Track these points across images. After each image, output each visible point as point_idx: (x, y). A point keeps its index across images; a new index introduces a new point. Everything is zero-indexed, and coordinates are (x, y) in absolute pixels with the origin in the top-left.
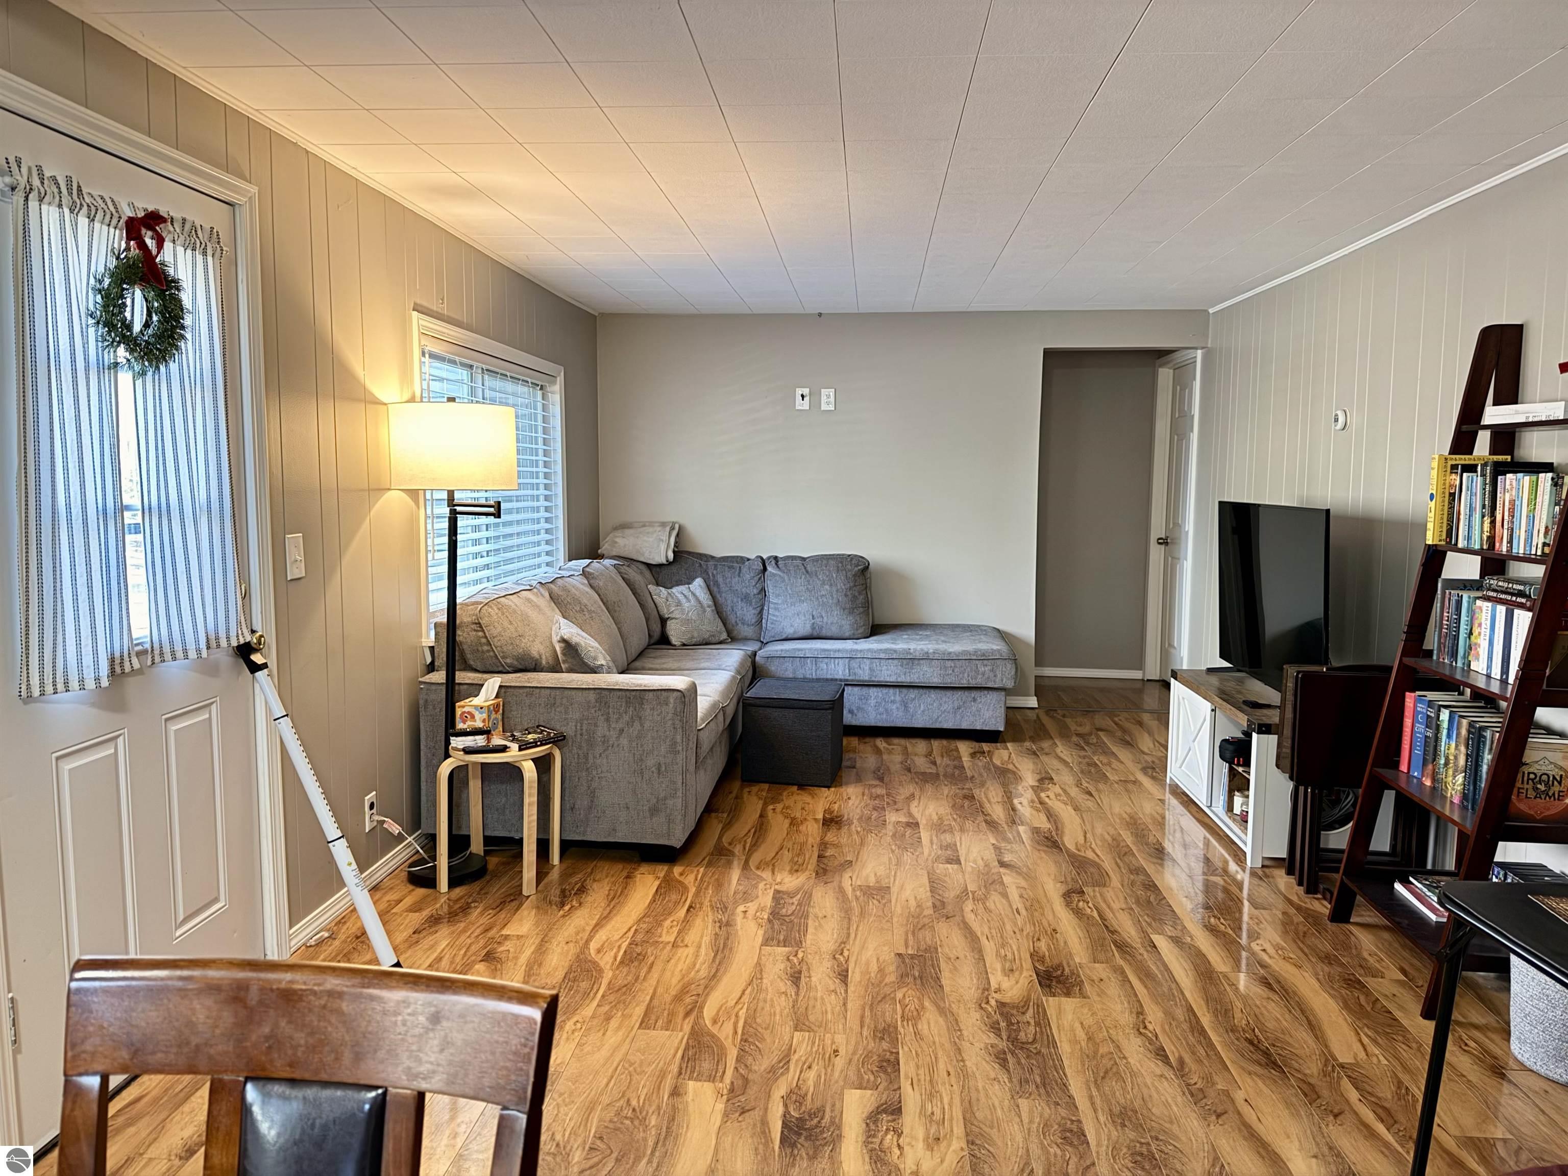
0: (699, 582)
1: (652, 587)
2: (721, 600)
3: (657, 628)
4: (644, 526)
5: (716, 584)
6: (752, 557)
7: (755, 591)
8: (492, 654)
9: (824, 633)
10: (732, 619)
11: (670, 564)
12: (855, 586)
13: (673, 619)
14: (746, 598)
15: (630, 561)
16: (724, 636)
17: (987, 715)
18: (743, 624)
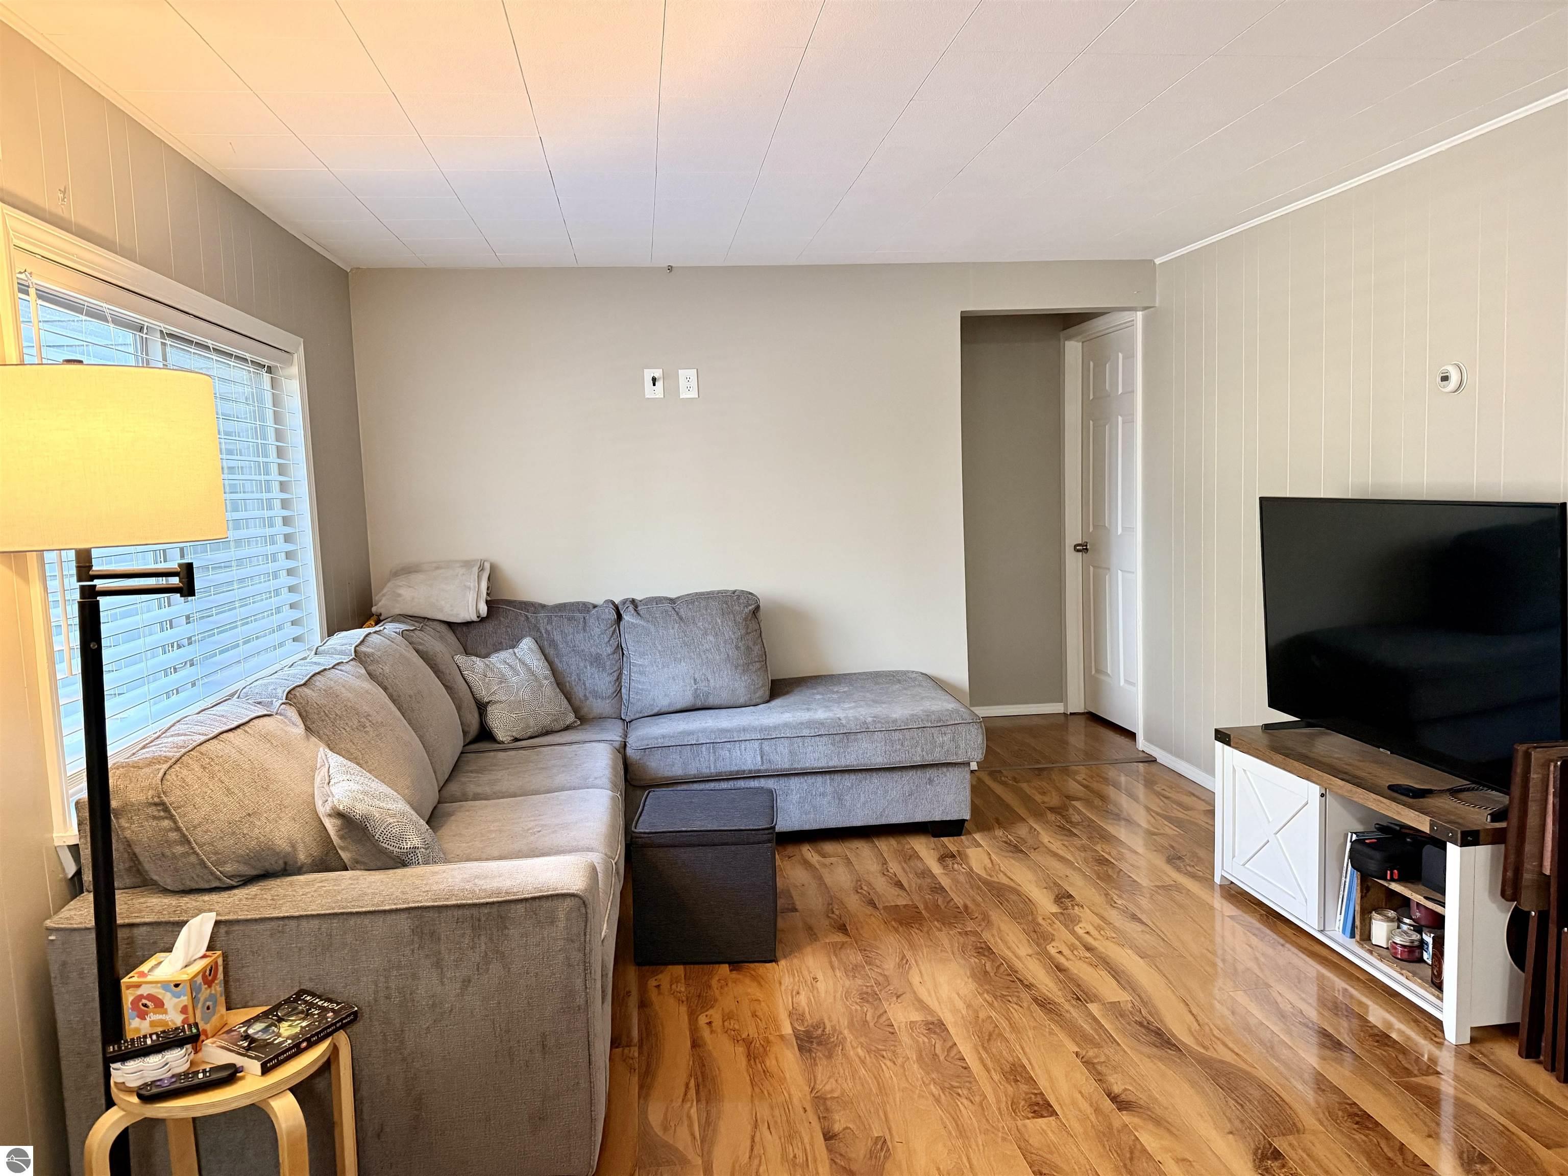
0: (527, 644)
1: (461, 659)
2: (560, 666)
3: (473, 719)
4: (437, 568)
5: (553, 643)
6: (599, 600)
7: (609, 650)
8: (193, 859)
9: (711, 701)
10: (579, 692)
11: (482, 620)
12: (747, 633)
13: (496, 702)
14: (596, 660)
15: (422, 620)
16: (571, 718)
17: (950, 798)
18: (596, 697)
